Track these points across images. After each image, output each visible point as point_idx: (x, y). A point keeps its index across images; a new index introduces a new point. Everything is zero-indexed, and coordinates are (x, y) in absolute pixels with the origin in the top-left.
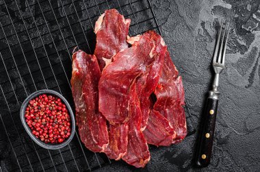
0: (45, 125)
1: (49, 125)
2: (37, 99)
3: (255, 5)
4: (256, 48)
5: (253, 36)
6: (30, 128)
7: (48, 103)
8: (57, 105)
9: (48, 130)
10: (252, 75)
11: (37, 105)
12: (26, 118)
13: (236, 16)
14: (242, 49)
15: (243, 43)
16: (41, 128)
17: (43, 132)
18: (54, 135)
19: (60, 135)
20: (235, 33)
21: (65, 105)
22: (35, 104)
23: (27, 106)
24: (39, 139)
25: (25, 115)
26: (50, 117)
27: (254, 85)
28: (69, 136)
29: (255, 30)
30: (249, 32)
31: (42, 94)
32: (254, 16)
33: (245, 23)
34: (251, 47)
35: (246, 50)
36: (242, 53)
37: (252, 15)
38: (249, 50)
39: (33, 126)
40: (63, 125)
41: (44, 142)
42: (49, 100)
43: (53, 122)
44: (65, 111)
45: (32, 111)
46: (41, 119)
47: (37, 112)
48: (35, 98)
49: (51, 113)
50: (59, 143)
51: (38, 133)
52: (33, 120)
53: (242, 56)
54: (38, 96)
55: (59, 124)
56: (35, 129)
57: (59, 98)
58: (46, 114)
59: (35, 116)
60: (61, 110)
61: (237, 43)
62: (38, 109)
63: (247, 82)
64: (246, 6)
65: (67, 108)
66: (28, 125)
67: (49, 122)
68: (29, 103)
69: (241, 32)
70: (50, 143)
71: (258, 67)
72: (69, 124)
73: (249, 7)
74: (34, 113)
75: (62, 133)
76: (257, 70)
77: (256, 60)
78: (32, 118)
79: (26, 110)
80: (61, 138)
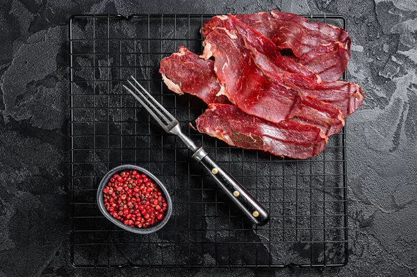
0: (134, 208)
1: (139, 206)
2: (110, 184)
3: (393, 44)
4: (399, 100)
5: (394, 84)
6: (120, 220)
7: (124, 183)
8: (135, 179)
9: (140, 211)
10: (397, 135)
11: (114, 191)
12: (109, 212)
13: (371, 60)
14: (382, 102)
15: (381, 94)
16: (132, 214)
17: (136, 217)
18: (150, 214)
19: (157, 211)
20: (370, 82)
21: (144, 174)
22: (111, 191)
23: (104, 198)
24: (136, 227)
25: (106, 209)
26: (135, 197)
27: (400, 147)
28: (167, 207)
29: (396, 76)
30: (389, 79)
31: (112, 176)
32: (394, 59)
33: (383, 68)
34: (392, 99)
35: (387, 103)
36: (382, 108)
37: (390, 57)
38: (391, 103)
39: (122, 217)
40: (154, 198)
41: (142, 228)
42: (123, 178)
43: (141, 200)
44: (148, 182)
45: (112, 200)
46: (127, 204)
47: (118, 199)
48: (107, 185)
49: (133, 191)
50: (160, 221)
51: (131, 222)
52: (117, 210)
53: (383, 112)
54: (109, 180)
55: (149, 199)
56: (125, 218)
57: (133, 170)
58: (128, 195)
59: (117, 204)
60: (143, 182)
61: (375, 95)
62: (116, 194)
63: (391, 145)
64: (382, 46)
65: (148, 176)
66: (116, 218)
67: (137, 202)
68: (104, 193)
69: (379, 80)
70: (150, 226)
71: (404, 124)
72: (159, 194)
73: (386, 48)
74: (116, 201)
75: (158, 207)
76: (403, 128)
77: (400, 115)
78: (115, 208)
79: (104, 203)
80: (160, 213)
